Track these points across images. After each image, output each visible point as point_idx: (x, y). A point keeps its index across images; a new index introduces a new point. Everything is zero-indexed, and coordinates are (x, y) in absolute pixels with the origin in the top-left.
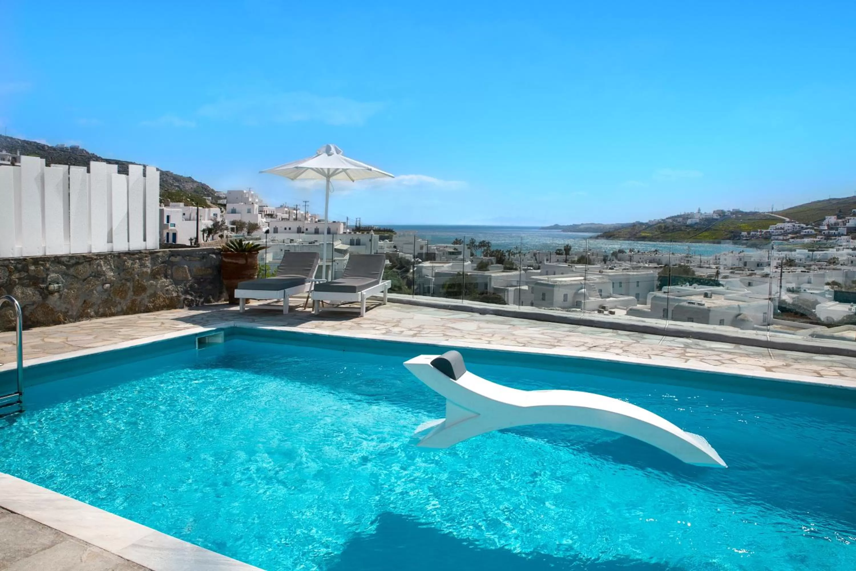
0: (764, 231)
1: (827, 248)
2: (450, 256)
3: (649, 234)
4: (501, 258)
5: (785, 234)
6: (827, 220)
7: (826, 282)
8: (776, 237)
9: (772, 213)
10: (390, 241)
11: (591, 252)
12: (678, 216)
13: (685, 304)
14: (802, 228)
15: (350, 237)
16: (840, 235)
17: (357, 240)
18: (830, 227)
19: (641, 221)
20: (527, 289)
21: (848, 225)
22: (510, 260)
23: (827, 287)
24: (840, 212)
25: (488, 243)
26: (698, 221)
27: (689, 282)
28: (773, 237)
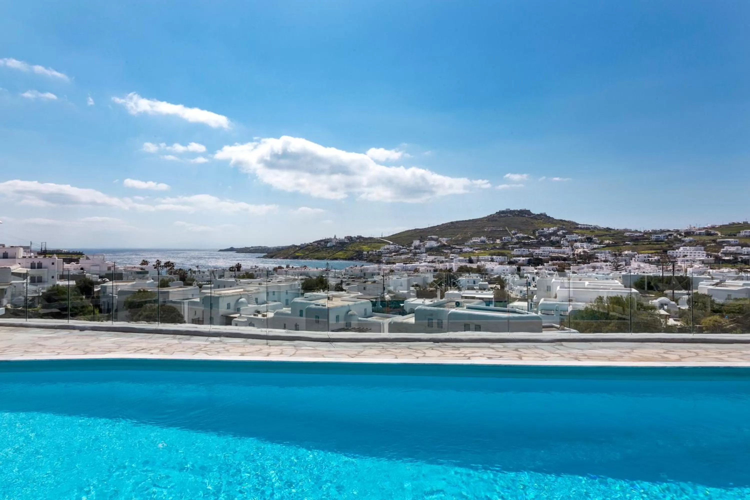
0: (378, 250)
1: (415, 261)
2: (138, 275)
3: (301, 254)
4: (183, 275)
5: (390, 252)
6: (414, 243)
7: (412, 285)
8: (385, 255)
9: (382, 238)
10: (77, 264)
11: (258, 268)
12: (321, 241)
13: (314, 306)
14: (400, 248)
15: (30, 261)
16: (422, 253)
17: (38, 263)
18: (416, 248)
19: (296, 245)
20: (199, 301)
21: (426, 246)
22: (192, 277)
23: (412, 288)
24: (421, 237)
25: (173, 264)
26: (334, 244)
27: (323, 289)
28: (383, 255)
